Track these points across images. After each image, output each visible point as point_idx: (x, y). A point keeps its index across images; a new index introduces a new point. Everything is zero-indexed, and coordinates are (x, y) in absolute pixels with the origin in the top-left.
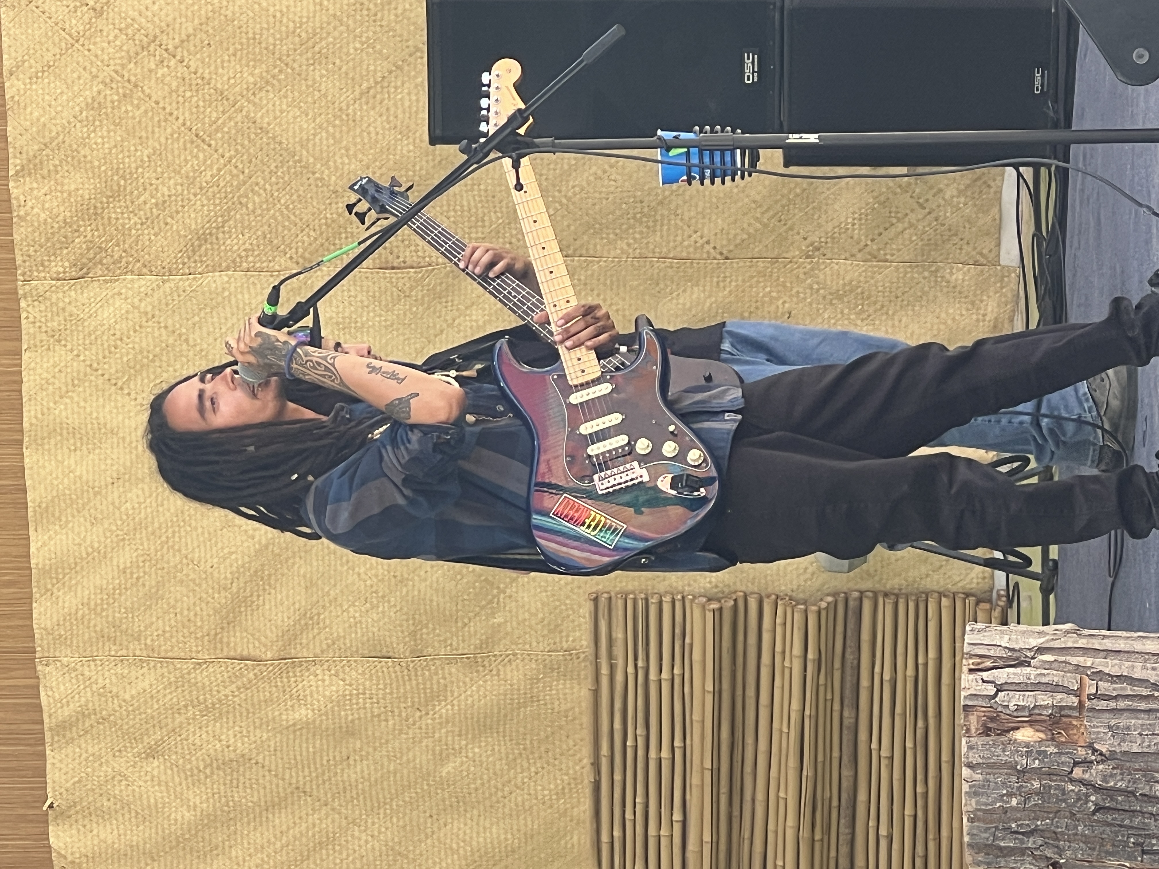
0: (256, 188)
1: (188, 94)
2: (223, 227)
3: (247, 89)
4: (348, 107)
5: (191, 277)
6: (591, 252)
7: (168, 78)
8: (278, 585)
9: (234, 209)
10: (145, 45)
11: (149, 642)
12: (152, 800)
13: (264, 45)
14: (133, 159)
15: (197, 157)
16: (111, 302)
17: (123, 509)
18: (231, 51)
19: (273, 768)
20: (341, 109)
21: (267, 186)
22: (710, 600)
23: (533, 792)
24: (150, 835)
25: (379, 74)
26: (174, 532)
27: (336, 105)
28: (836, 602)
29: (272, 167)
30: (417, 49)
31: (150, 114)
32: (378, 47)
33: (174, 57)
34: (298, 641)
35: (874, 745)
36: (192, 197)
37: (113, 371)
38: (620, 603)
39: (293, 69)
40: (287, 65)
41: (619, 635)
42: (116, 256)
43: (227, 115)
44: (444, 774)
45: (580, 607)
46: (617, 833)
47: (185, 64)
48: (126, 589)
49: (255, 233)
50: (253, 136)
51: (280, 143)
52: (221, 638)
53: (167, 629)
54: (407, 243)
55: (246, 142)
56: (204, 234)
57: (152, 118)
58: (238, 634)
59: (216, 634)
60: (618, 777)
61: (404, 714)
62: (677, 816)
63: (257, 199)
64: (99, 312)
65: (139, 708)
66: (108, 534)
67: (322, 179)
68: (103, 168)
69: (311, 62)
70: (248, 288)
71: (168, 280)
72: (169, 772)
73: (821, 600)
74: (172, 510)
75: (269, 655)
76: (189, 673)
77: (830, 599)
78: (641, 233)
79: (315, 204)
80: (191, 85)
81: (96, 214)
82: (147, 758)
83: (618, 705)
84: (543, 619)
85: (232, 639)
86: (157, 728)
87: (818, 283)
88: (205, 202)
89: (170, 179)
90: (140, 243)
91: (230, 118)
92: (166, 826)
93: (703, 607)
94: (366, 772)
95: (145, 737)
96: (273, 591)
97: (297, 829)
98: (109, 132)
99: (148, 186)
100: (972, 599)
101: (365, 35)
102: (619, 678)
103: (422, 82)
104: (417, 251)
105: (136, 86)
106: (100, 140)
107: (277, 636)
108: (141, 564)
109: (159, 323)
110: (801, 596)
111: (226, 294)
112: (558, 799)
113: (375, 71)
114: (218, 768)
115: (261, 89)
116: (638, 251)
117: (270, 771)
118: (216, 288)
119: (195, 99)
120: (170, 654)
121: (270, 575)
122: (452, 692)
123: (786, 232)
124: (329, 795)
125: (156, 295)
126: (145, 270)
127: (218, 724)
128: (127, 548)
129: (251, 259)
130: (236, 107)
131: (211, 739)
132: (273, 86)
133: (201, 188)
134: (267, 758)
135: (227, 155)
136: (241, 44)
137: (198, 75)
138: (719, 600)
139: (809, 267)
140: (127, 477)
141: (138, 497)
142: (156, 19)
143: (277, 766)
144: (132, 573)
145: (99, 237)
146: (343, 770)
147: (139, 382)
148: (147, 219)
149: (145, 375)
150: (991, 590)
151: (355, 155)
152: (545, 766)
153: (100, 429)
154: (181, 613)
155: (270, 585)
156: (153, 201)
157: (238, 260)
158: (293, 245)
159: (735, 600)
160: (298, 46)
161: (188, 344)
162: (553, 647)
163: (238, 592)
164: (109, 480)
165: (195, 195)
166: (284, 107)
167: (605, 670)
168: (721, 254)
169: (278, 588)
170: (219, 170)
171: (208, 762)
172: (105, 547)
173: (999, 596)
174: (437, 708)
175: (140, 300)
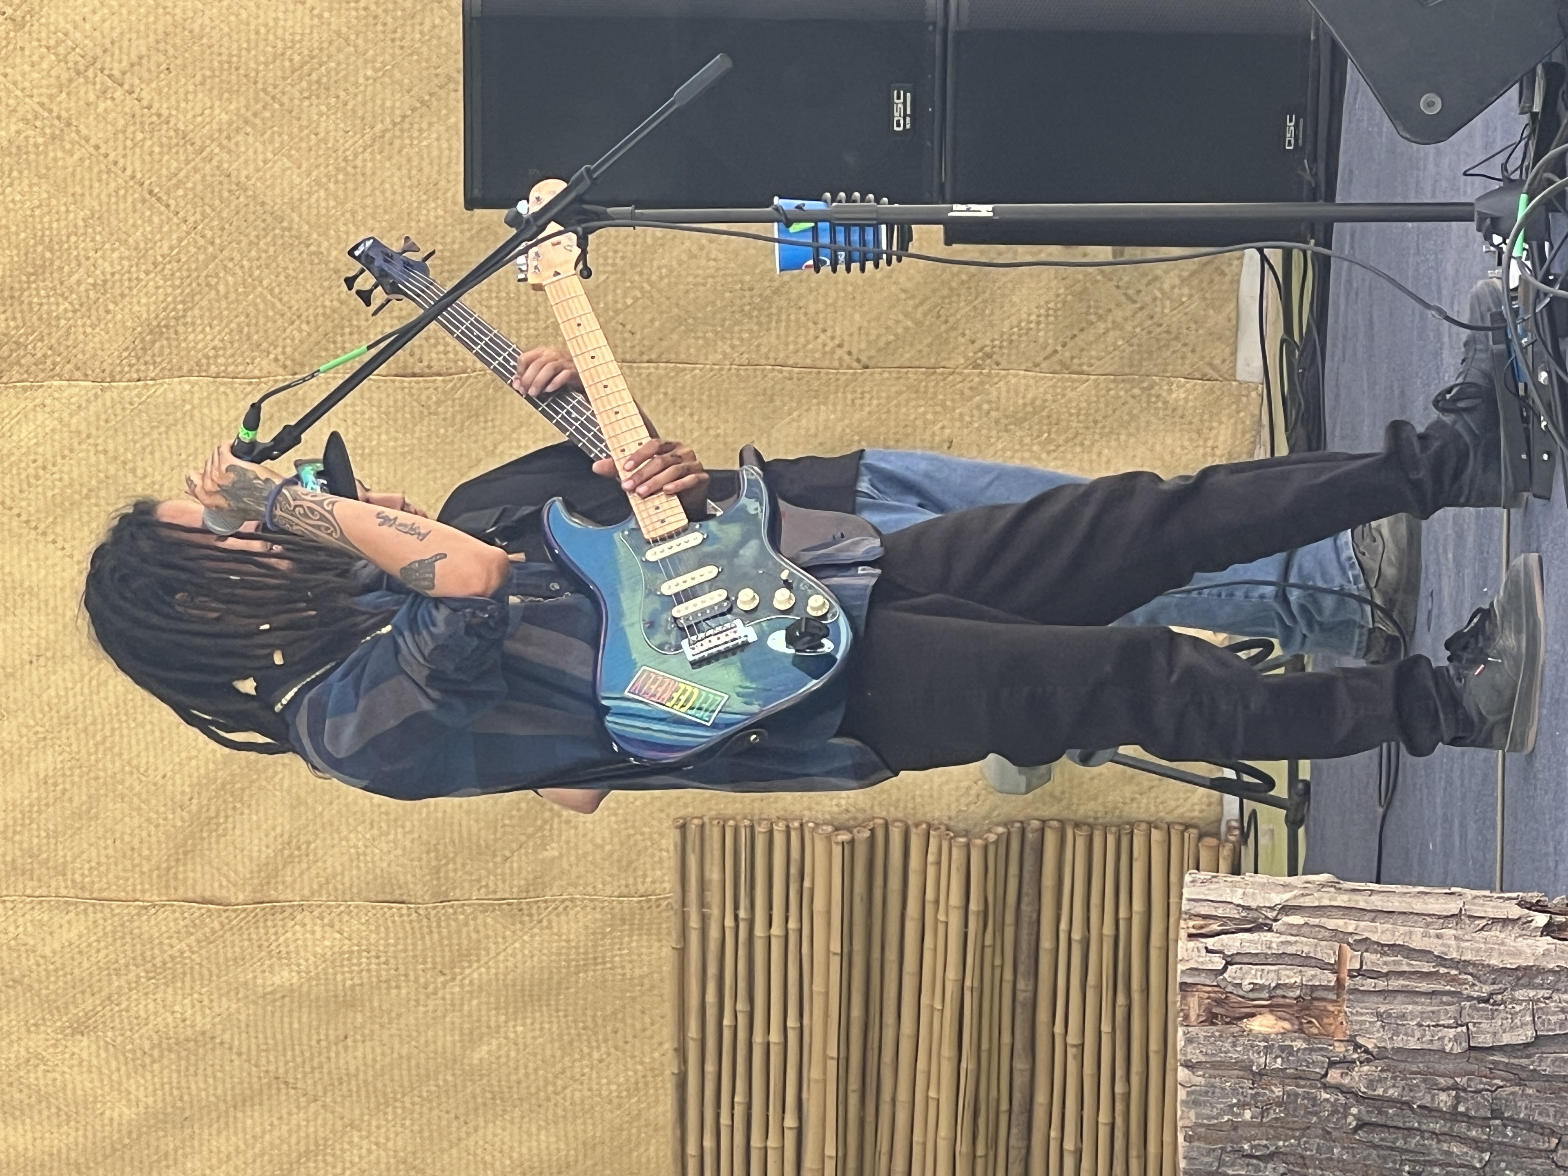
0: (230, 265)
1: (139, 136)
2: (184, 317)
3: (220, 131)
4: (356, 156)
5: (140, 383)
6: (683, 357)
7: (112, 116)
8: (253, 802)
9: (200, 293)
10: (82, 68)
11: (78, 878)
12: (80, 1092)
13: (242, 71)
14: (63, 223)
15: (150, 221)
16: (31, 416)
17: (45, 697)
18: (198, 78)
19: (244, 1049)
20: (345, 160)
21: (245, 263)
22: (837, 829)
23: (595, 1087)
24: (76, 1139)
25: (398, 112)
26: (113, 730)
27: (340, 153)
28: (1009, 834)
29: (252, 237)
30: (450, 79)
31: (87, 163)
32: (398, 75)
33: (121, 85)
34: (280, 879)
35: (1058, 1029)
36: (142, 276)
37: (32, 509)
38: (716, 832)
39: (282, 104)
40: (273, 98)
41: (714, 875)
42: (39, 355)
43: (192, 164)
44: (476, 1062)
45: (661, 835)
46: (708, 1143)
47: (135, 95)
48: (47, 805)
49: (227, 326)
50: (226, 194)
51: (263, 204)
52: (176, 874)
53: (103, 860)
54: (432, 341)
55: (217, 202)
56: (158, 325)
57: (90, 168)
58: (199, 868)
59: (169, 869)
60: (710, 1068)
61: (422, 980)
62: (790, 1121)
63: (230, 279)
64: (15, 431)
65: (64, 966)
66: (24, 731)
67: (318, 253)
68: (23, 235)
69: (306, 94)
70: (218, 400)
71: (110, 388)
72: (103, 1054)
73: (989, 831)
74: (112, 699)
75: (241, 897)
76: (131, 921)
77: (1000, 830)
78: (751, 331)
79: (309, 286)
80: (142, 123)
81: (12, 297)
82: (73, 1035)
83: (712, 970)
84: (612, 852)
85: (191, 875)
86: (88, 995)
87: (989, 402)
88: (161, 283)
89: (113, 250)
90: (72, 337)
91: (196, 170)
92: (98, 1128)
93: (828, 838)
94: (370, 1057)
95: (71, 1007)
96: (246, 811)
97: (276, 1133)
98: (31, 186)
99: (83, 260)
100: (1194, 832)
101: (380, 59)
102: (714, 933)
103: (456, 124)
104: (446, 353)
105: (69, 125)
106: (18, 198)
107: (251, 872)
108: (68, 773)
109: (96, 445)
110: (962, 825)
111: (188, 407)
112: (629, 1097)
113: (393, 108)
114: (170, 1050)
115: (238, 130)
116: (746, 356)
117: (239, 1054)
118: (175, 400)
119: (148, 143)
120: (105, 895)
121: (243, 790)
122: (487, 950)
123: (947, 332)
124: (320, 1088)
125: (92, 409)
126: (78, 374)
127: (170, 990)
128: (50, 752)
129: (221, 360)
130: (204, 154)
131: (161, 1011)
132: (254, 126)
133: (155, 265)
134: (236, 1037)
135: (191, 219)
136: (212, 69)
137: (153, 111)
138: (849, 830)
139: (977, 379)
140: (49, 654)
141: (64, 679)
142: (97, 34)
143: (249, 1049)
144: (55, 784)
145: (17, 328)
146: (338, 1054)
147: (68, 524)
148: (81, 305)
149: (76, 517)
150: (1219, 821)
151: (364, 222)
152: (612, 1050)
153: (14, 588)
154: (122, 840)
155: (241, 801)
156: (91, 280)
157: (204, 361)
158: (280, 343)
159: (872, 830)
160: (288, 72)
161: (135, 475)
162: (625, 891)
163: (199, 811)
164: (26, 657)
165: (147, 273)
166: (269, 155)
167: (694, 922)
168: (858, 361)
169: (254, 806)
170: (180, 240)
171: (156, 1042)
172: (20, 748)
173: (1230, 829)
174: (467, 971)
175: (71, 415)
